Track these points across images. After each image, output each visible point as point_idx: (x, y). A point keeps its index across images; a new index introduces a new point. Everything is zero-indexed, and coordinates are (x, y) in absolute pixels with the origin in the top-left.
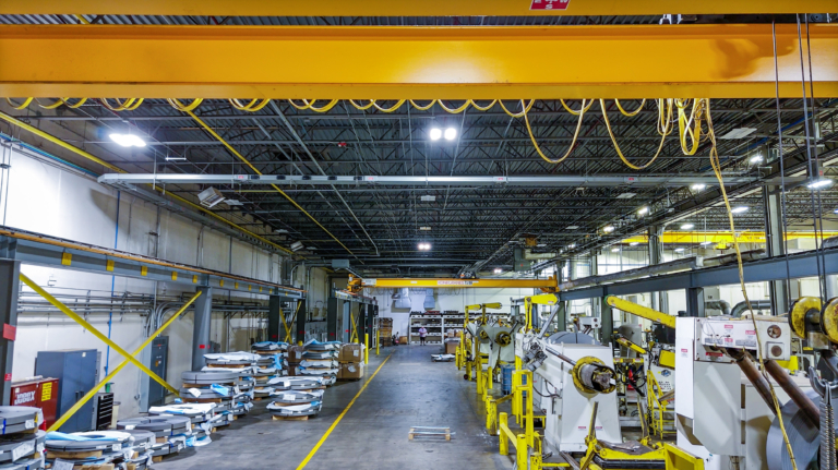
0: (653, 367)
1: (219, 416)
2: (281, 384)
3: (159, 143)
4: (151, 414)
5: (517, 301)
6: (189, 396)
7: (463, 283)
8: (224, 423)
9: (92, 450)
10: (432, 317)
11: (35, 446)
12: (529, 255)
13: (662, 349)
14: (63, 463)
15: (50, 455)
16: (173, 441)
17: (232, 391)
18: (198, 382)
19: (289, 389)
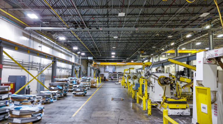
0: (178, 81)
1: (59, 94)
2: (76, 86)
3: (42, 18)
4: (41, 93)
5: (137, 69)
6: (51, 89)
7: (124, 64)
8: (60, 96)
9: (25, 98)
10: (115, 74)
11: (9, 96)
12: (141, 56)
13: (180, 76)
14: (17, 102)
15: (13, 100)
16: (47, 99)
17: (63, 88)
18: (53, 85)
19: (78, 88)
